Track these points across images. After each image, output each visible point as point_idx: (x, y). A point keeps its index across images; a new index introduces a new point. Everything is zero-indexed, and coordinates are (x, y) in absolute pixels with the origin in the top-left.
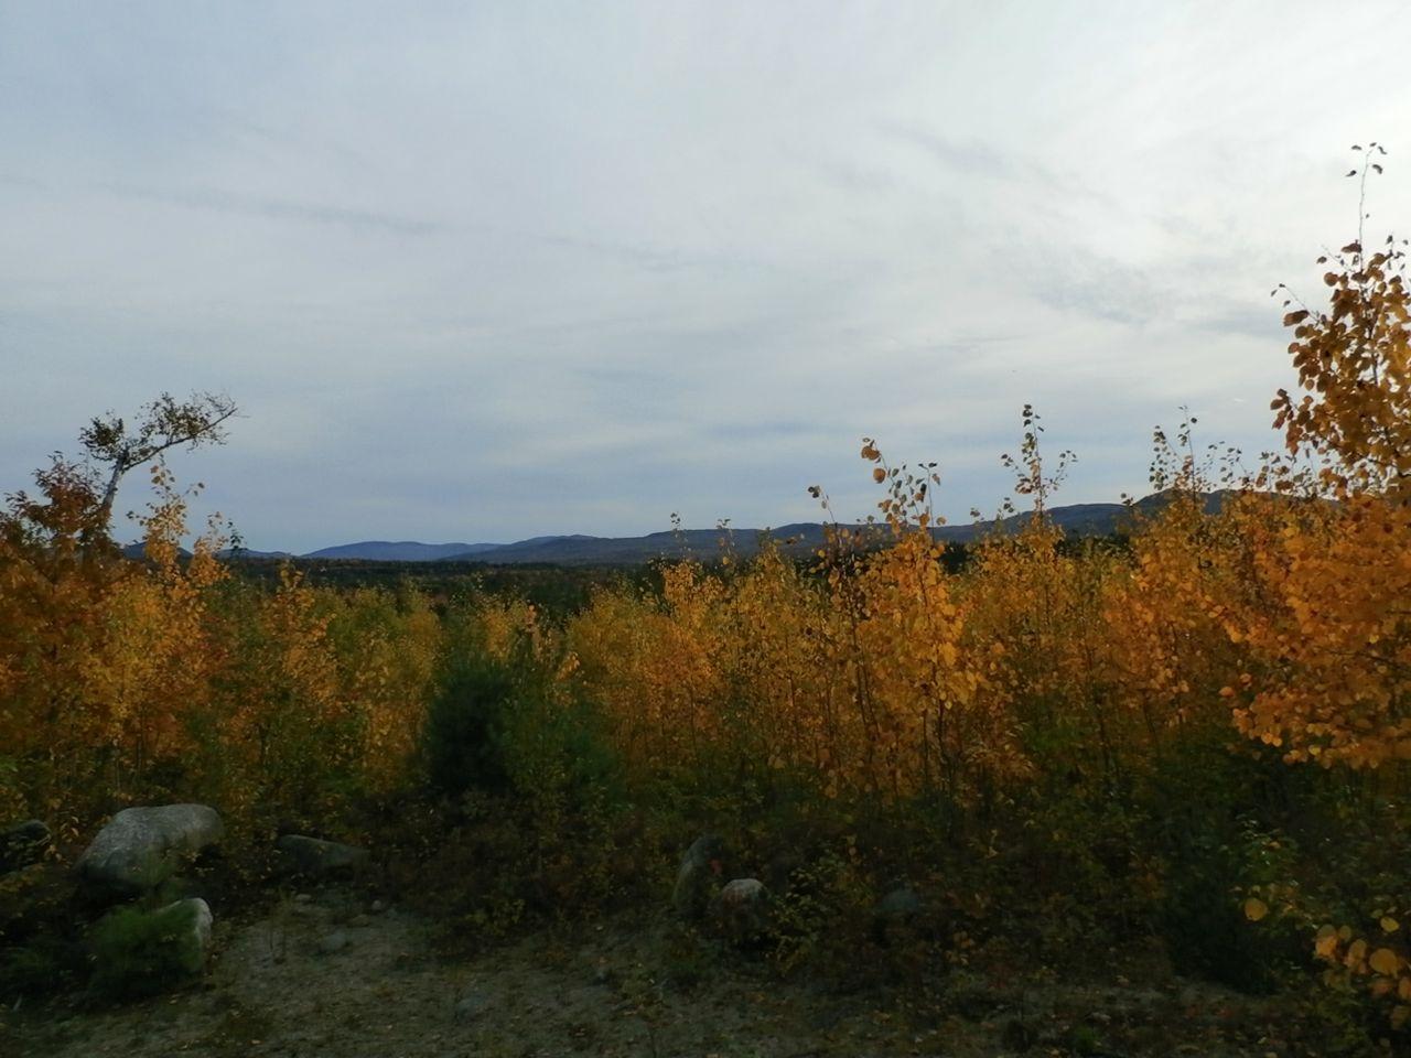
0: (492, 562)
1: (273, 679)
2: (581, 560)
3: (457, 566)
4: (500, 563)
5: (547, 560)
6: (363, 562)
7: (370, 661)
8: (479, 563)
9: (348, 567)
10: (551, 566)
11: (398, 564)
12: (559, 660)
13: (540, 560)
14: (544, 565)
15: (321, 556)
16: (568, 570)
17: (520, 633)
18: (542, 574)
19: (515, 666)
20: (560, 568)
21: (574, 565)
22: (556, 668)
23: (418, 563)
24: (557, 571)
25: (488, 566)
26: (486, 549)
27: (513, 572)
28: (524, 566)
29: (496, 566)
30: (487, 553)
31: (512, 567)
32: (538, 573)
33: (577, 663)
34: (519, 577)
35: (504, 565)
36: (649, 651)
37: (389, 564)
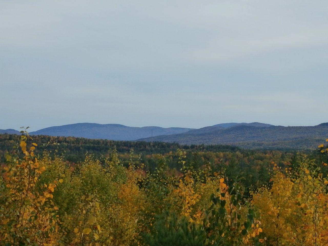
0: (182, 144)
1: (12, 230)
2: (260, 145)
3: (154, 146)
4: (189, 144)
5: (230, 144)
6: (78, 140)
7: (86, 220)
8: (172, 144)
9: (66, 144)
10: (233, 149)
11: (106, 143)
12: (247, 225)
13: (223, 144)
14: (225, 148)
15: (44, 134)
16: (246, 153)
17: (215, 200)
18: (224, 156)
19: (208, 230)
20: (240, 150)
21: (253, 148)
22: (244, 233)
23: (121, 142)
24: (238, 153)
25: (179, 147)
26: (180, 132)
27: (201, 153)
28: (211, 148)
29: (186, 147)
30: (178, 135)
31: (202, 148)
32: (222, 154)
33: (260, 230)
34: (205, 156)
35: (193, 147)
36: (322, 224)
37: (98, 142)
